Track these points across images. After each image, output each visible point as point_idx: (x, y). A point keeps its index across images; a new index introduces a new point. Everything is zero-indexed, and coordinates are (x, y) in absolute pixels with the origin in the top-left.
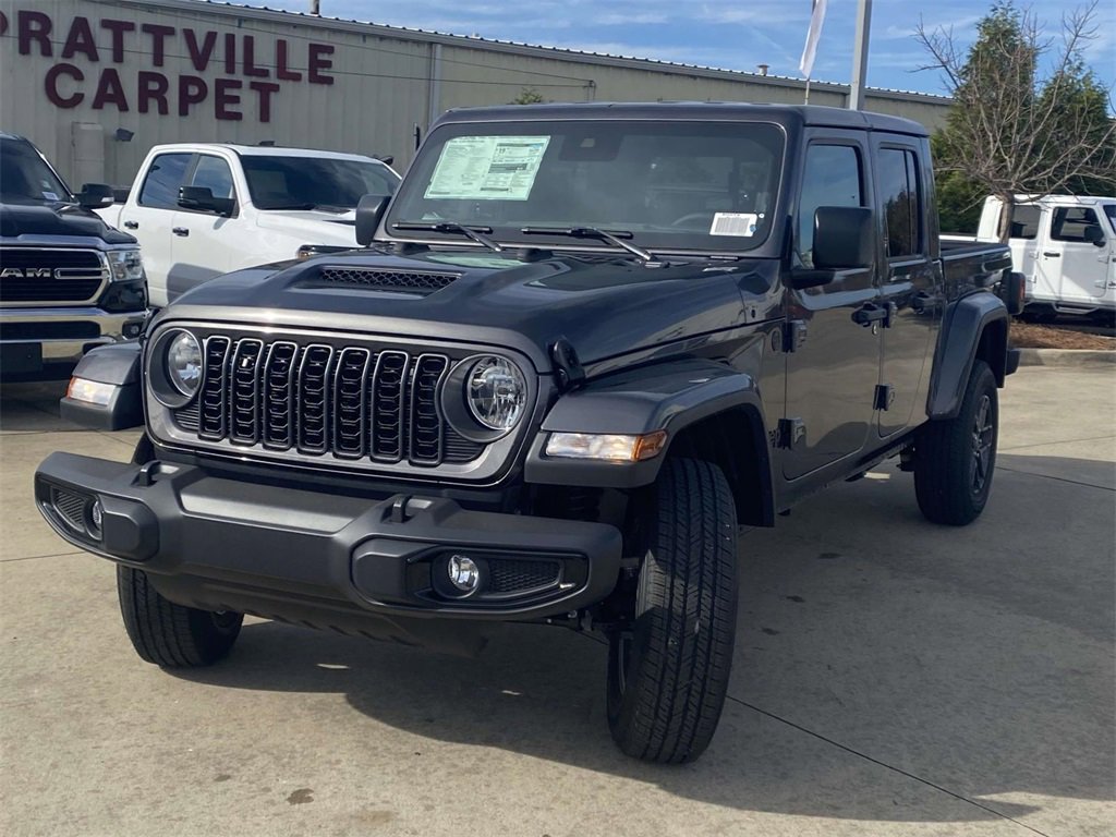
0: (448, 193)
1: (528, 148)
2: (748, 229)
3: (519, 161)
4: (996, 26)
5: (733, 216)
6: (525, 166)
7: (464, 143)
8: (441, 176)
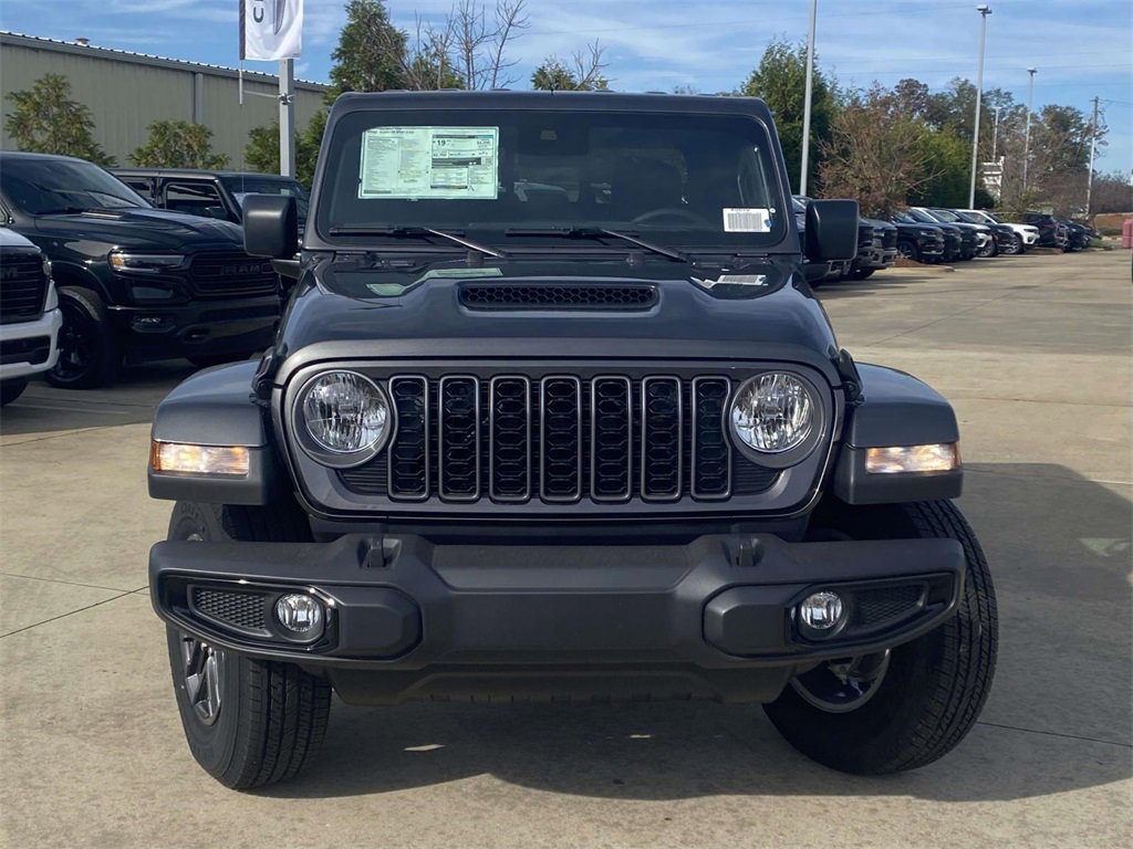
0: (389, 192)
1: (475, 140)
2: (764, 225)
3: (468, 155)
4: (364, 9)
5: (743, 211)
6: (478, 161)
7: (387, 135)
8: (372, 172)
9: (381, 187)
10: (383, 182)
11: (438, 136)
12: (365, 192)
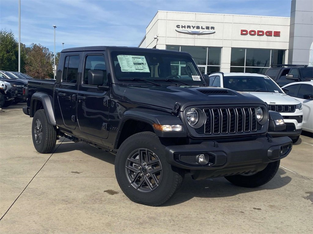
0: (128, 70)
1: (141, 59)
3: (140, 62)
6: (143, 64)
7: (122, 57)
8: (122, 66)
9: (125, 69)
10: (125, 68)
11: (133, 58)
12: (123, 70)
